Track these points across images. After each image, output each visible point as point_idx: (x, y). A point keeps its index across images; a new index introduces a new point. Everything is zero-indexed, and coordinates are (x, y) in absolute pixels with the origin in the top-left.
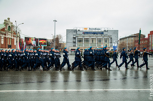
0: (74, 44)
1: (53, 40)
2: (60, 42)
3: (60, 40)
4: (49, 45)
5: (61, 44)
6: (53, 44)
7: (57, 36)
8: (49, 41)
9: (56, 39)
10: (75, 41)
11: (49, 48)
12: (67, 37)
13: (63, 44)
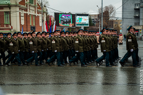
0: (136, 21)
1: (98, 15)
2: (110, 19)
3: (111, 16)
4: (93, 25)
5: (112, 22)
6: (98, 22)
7: (107, 7)
8: (92, 18)
9: (103, 13)
10: (137, 15)
11: (92, 29)
12: (123, 9)
13: (117, 22)
